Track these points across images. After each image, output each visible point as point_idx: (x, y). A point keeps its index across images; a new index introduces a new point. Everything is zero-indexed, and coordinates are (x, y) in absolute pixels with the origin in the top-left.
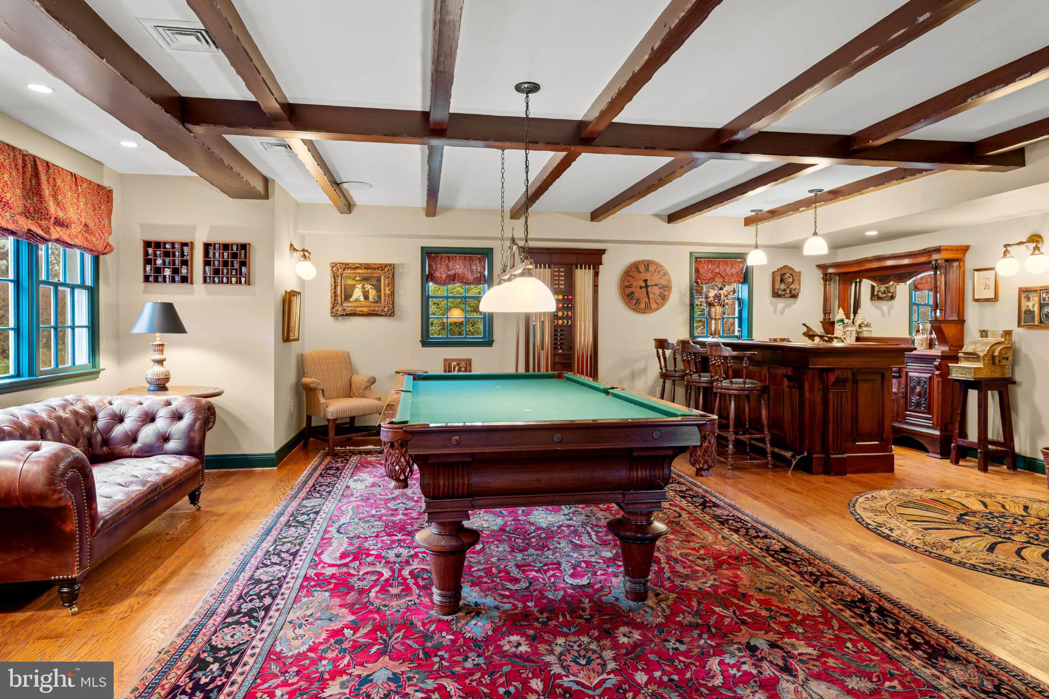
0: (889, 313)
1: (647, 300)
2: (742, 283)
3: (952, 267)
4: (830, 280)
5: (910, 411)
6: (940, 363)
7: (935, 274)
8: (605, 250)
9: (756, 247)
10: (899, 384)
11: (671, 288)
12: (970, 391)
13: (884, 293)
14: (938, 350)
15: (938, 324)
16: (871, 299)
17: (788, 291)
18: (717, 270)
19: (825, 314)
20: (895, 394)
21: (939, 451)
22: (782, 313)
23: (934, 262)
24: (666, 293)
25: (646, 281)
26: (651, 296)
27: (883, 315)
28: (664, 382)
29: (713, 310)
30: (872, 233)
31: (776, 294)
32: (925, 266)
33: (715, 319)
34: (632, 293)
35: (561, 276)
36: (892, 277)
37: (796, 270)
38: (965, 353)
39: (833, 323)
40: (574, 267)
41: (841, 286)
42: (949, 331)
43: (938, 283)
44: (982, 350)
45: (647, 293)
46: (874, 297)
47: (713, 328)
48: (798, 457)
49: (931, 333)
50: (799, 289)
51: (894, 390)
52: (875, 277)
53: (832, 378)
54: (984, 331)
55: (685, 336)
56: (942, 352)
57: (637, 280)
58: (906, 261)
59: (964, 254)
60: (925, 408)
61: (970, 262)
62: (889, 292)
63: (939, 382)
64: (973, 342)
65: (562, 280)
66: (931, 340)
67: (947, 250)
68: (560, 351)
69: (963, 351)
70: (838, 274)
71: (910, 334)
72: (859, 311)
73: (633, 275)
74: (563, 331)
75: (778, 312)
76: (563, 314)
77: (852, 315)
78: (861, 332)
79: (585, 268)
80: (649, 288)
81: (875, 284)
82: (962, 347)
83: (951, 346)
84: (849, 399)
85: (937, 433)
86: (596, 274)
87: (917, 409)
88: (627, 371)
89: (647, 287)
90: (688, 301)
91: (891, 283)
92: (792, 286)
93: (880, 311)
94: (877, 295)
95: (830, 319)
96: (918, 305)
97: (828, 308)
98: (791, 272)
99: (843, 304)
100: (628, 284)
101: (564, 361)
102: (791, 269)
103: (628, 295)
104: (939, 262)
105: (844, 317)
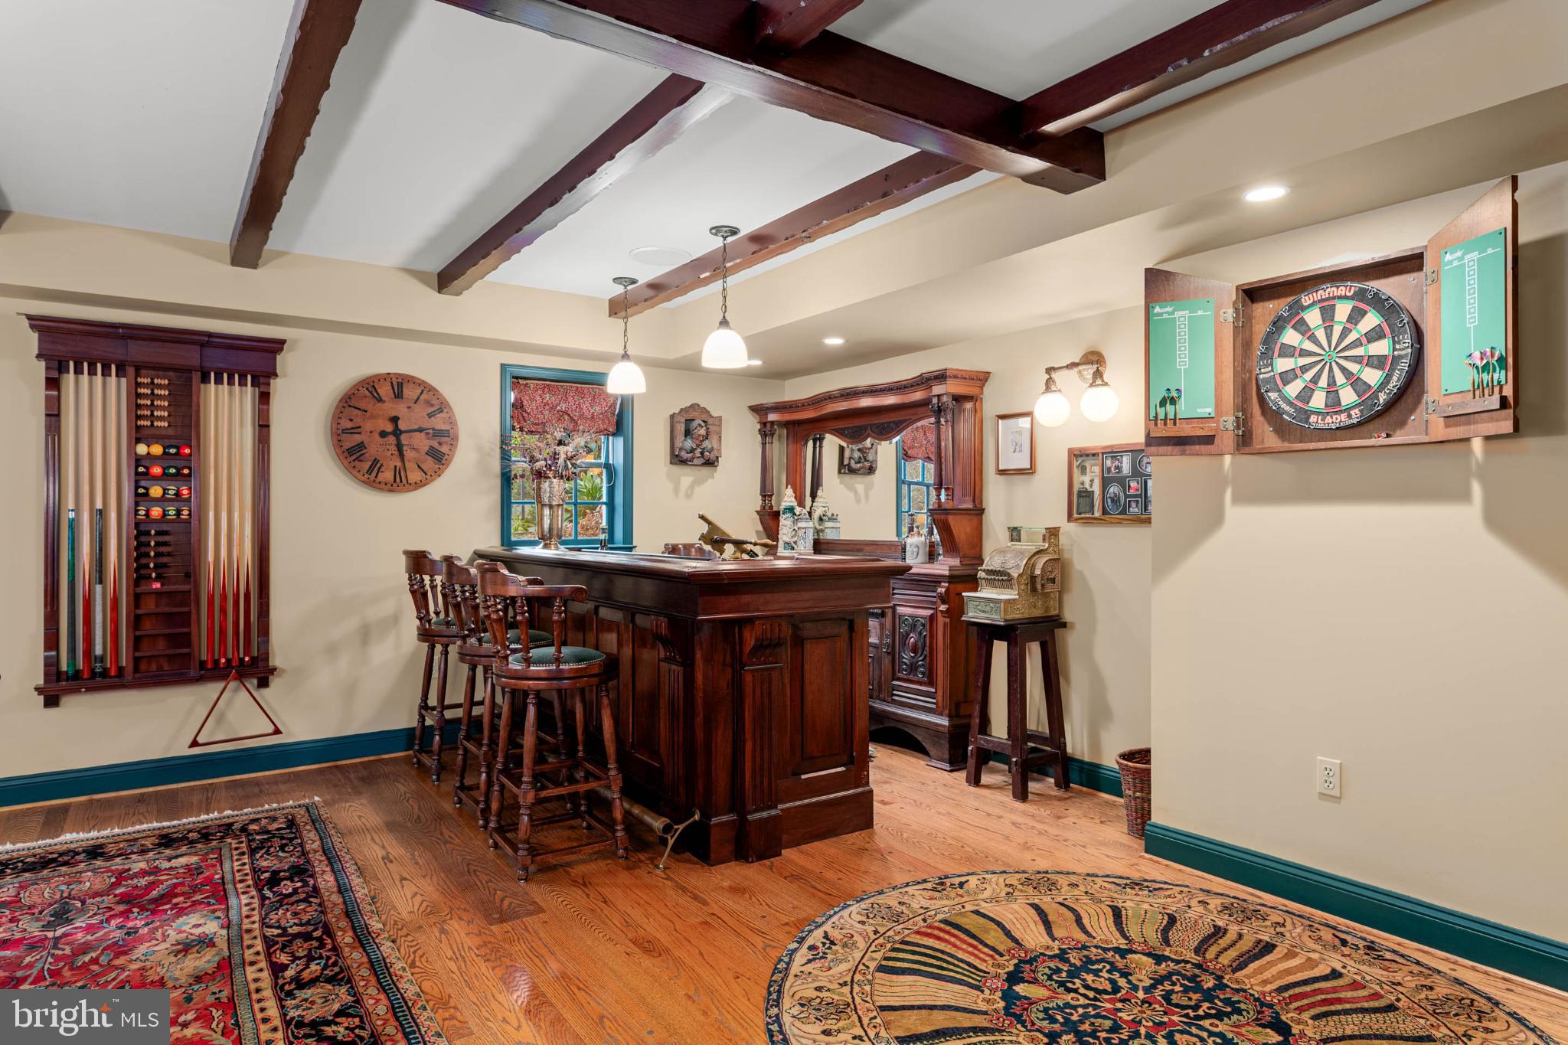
0: (867, 496)
1: (399, 464)
2: (614, 435)
3: (961, 410)
4: (772, 435)
5: (899, 679)
6: (948, 589)
7: (938, 422)
8: (283, 342)
9: (625, 356)
10: (882, 626)
11: (455, 438)
12: (996, 642)
13: (859, 462)
14: (943, 566)
15: (943, 517)
16: (840, 472)
17: (698, 453)
18: (563, 406)
19: (764, 496)
20: (876, 646)
21: (947, 756)
22: (689, 495)
23: (935, 400)
24: (444, 449)
25: (395, 420)
26: (409, 454)
27: (858, 501)
28: (432, 648)
29: (545, 485)
30: (834, 341)
31: (678, 459)
32: (920, 410)
33: (551, 507)
34: (361, 446)
35: (160, 397)
36: (869, 431)
37: (715, 414)
38: (988, 572)
39: (776, 515)
40: (196, 377)
41: (790, 447)
42: (960, 527)
43: (943, 444)
44: (1016, 567)
45: (399, 447)
46: (845, 468)
47: (546, 526)
48: (681, 827)
49: (931, 533)
50: (719, 450)
51: (873, 640)
52: (843, 429)
53: (750, 639)
54: (1015, 528)
55: (491, 542)
56: (951, 569)
57: (373, 417)
58: (891, 400)
59: (982, 388)
60: (923, 673)
61: (993, 402)
62: (866, 460)
63: (945, 624)
64: (997, 552)
65: (162, 408)
66: (932, 545)
67: (956, 377)
68: (157, 585)
69: (984, 567)
70: (787, 424)
71: (899, 534)
72: (820, 493)
73: (361, 405)
74: (166, 533)
75: (682, 493)
76: (165, 490)
77: (808, 500)
78: (822, 531)
79: (231, 383)
80: (403, 437)
81: (844, 444)
82: (980, 560)
83: (963, 557)
84: (787, 681)
85: (944, 721)
86: (265, 398)
87: (911, 677)
88: (352, 624)
89: (397, 433)
90: (496, 466)
91: (868, 442)
92: (706, 444)
93: (852, 495)
94: (849, 465)
95: (771, 507)
96: (910, 484)
97: (768, 486)
98: (704, 417)
99: (794, 480)
100: (349, 425)
101: (167, 610)
102: (705, 411)
103: (351, 451)
104: (945, 399)
105: (795, 504)
